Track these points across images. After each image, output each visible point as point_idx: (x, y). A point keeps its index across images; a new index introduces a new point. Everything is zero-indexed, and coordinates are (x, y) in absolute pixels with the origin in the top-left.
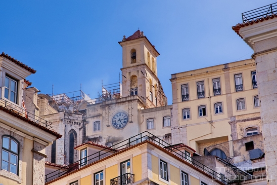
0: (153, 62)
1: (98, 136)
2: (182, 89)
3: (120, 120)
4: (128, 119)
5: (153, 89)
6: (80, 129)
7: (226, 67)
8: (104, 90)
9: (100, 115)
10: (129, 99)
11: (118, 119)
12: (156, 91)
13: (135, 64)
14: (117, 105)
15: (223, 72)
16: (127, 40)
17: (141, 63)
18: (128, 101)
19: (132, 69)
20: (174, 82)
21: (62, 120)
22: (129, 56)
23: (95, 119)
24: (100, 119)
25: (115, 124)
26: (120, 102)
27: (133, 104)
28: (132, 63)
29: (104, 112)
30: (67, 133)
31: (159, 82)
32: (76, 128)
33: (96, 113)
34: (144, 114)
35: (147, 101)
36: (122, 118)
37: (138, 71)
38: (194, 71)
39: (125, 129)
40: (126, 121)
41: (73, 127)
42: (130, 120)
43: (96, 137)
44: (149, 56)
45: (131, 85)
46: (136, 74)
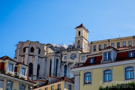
0: (87, 35)
1: (66, 61)
2: (94, 47)
3: (73, 56)
4: (76, 56)
5: (86, 45)
6: (60, 58)
7: (109, 40)
8: (70, 43)
9: (66, 54)
10: (76, 49)
11: (72, 56)
12: (87, 45)
13: (80, 36)
14: (72, 51)
15: (108, 42)
16: (78, 27)
17: (82, 36)
18: (76, 50)
19: (79, 38)
20: (92, 44)
21: (54, 55)
22: (78, 33)
23: (65, 55)
24: (66, 55)
25: (71, 58)
26: (73, 50)
27: (77, 51)
28: (79, 36)
29: (68, 53)
30: (55, 60)
31: (88, 42)
32: (59, 58)
33: (66, 53)
34: (81, 55)
35: (83, 50)
36: (74, 56)
37: (80, 39)
38: (98, 41)
39: (75, 59)
40: (75, 57)
41: (58, 58)
42: (76, 57)
43: (65, 61)
44: (85, 33)
45: (78, 44)
46: (80, 40)
